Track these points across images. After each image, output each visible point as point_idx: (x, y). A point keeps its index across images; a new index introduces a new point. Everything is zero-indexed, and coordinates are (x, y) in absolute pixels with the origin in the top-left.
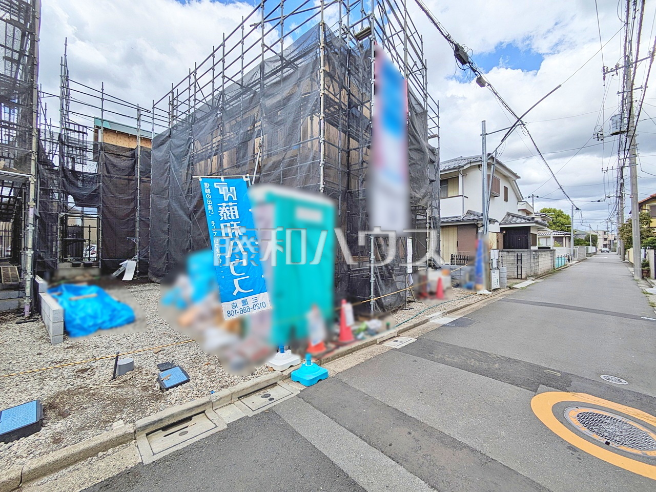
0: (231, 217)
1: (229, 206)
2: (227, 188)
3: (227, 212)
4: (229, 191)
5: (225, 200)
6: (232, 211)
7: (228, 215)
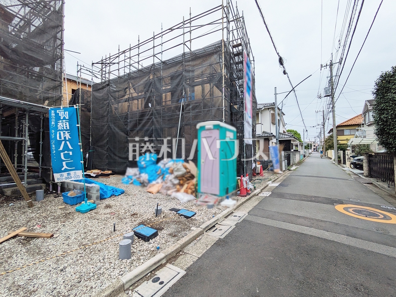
0: (64, 128)
1: (63, 122)
2: (63, 113)
3: (62, 125)
4: (64, 113)
5: (61, 119)
6: (64, 125)
7: (62, 127)
